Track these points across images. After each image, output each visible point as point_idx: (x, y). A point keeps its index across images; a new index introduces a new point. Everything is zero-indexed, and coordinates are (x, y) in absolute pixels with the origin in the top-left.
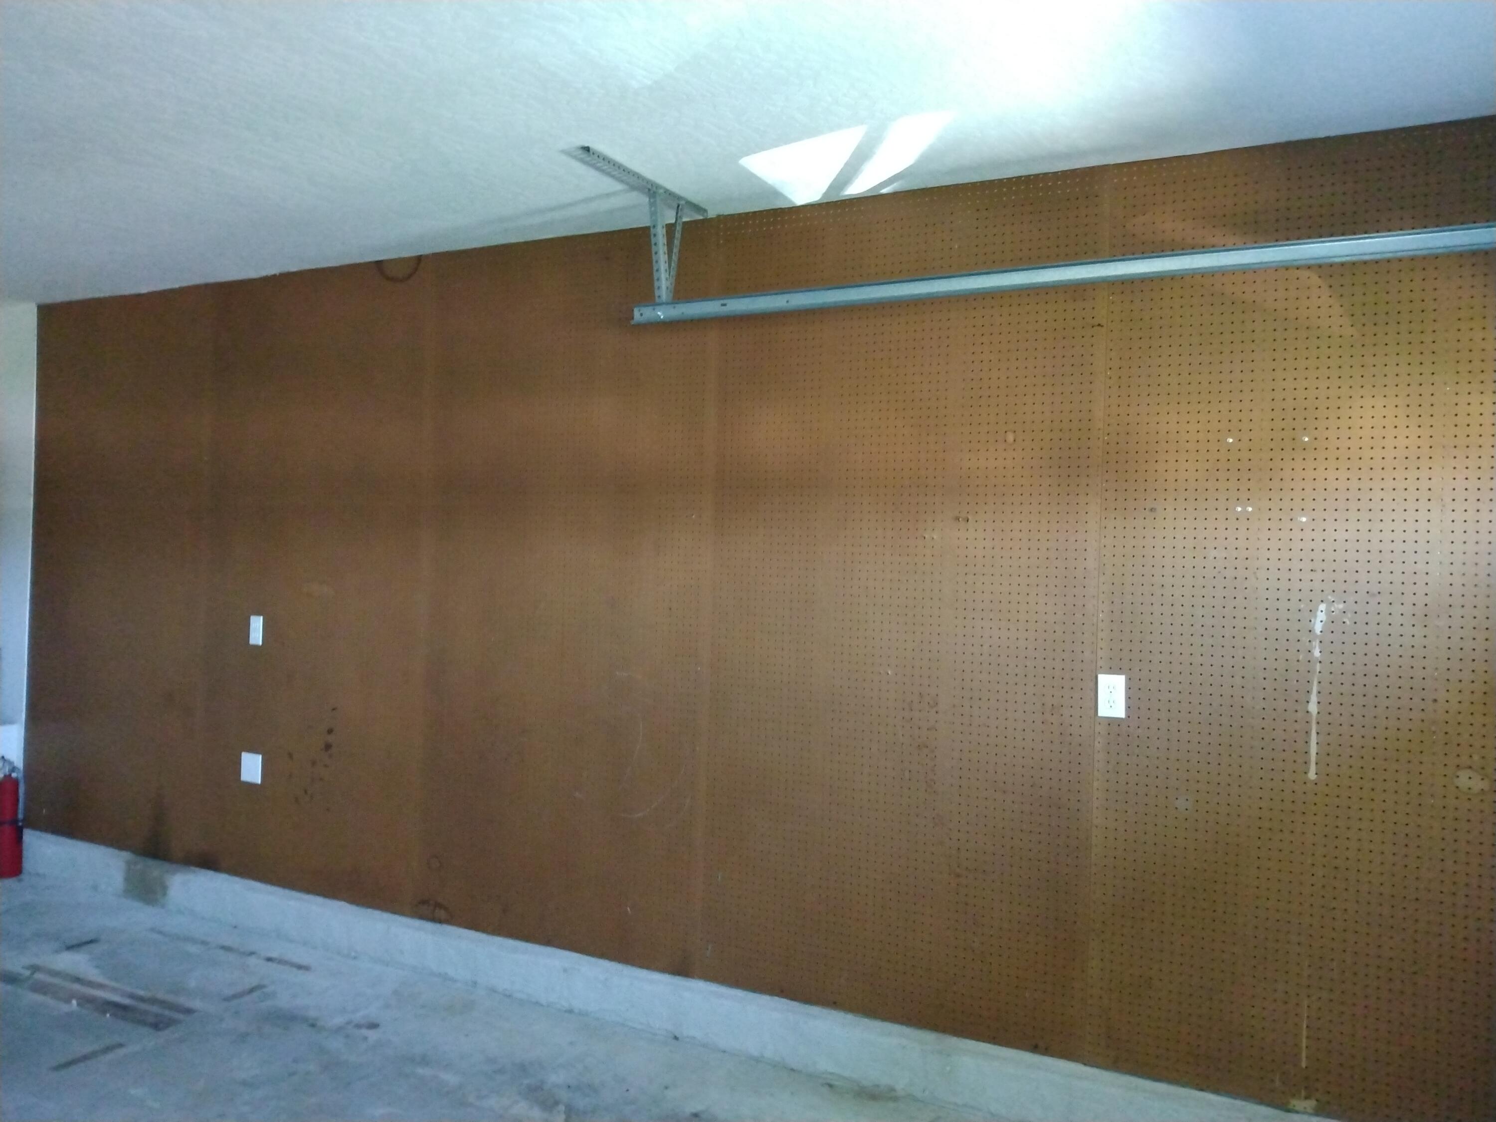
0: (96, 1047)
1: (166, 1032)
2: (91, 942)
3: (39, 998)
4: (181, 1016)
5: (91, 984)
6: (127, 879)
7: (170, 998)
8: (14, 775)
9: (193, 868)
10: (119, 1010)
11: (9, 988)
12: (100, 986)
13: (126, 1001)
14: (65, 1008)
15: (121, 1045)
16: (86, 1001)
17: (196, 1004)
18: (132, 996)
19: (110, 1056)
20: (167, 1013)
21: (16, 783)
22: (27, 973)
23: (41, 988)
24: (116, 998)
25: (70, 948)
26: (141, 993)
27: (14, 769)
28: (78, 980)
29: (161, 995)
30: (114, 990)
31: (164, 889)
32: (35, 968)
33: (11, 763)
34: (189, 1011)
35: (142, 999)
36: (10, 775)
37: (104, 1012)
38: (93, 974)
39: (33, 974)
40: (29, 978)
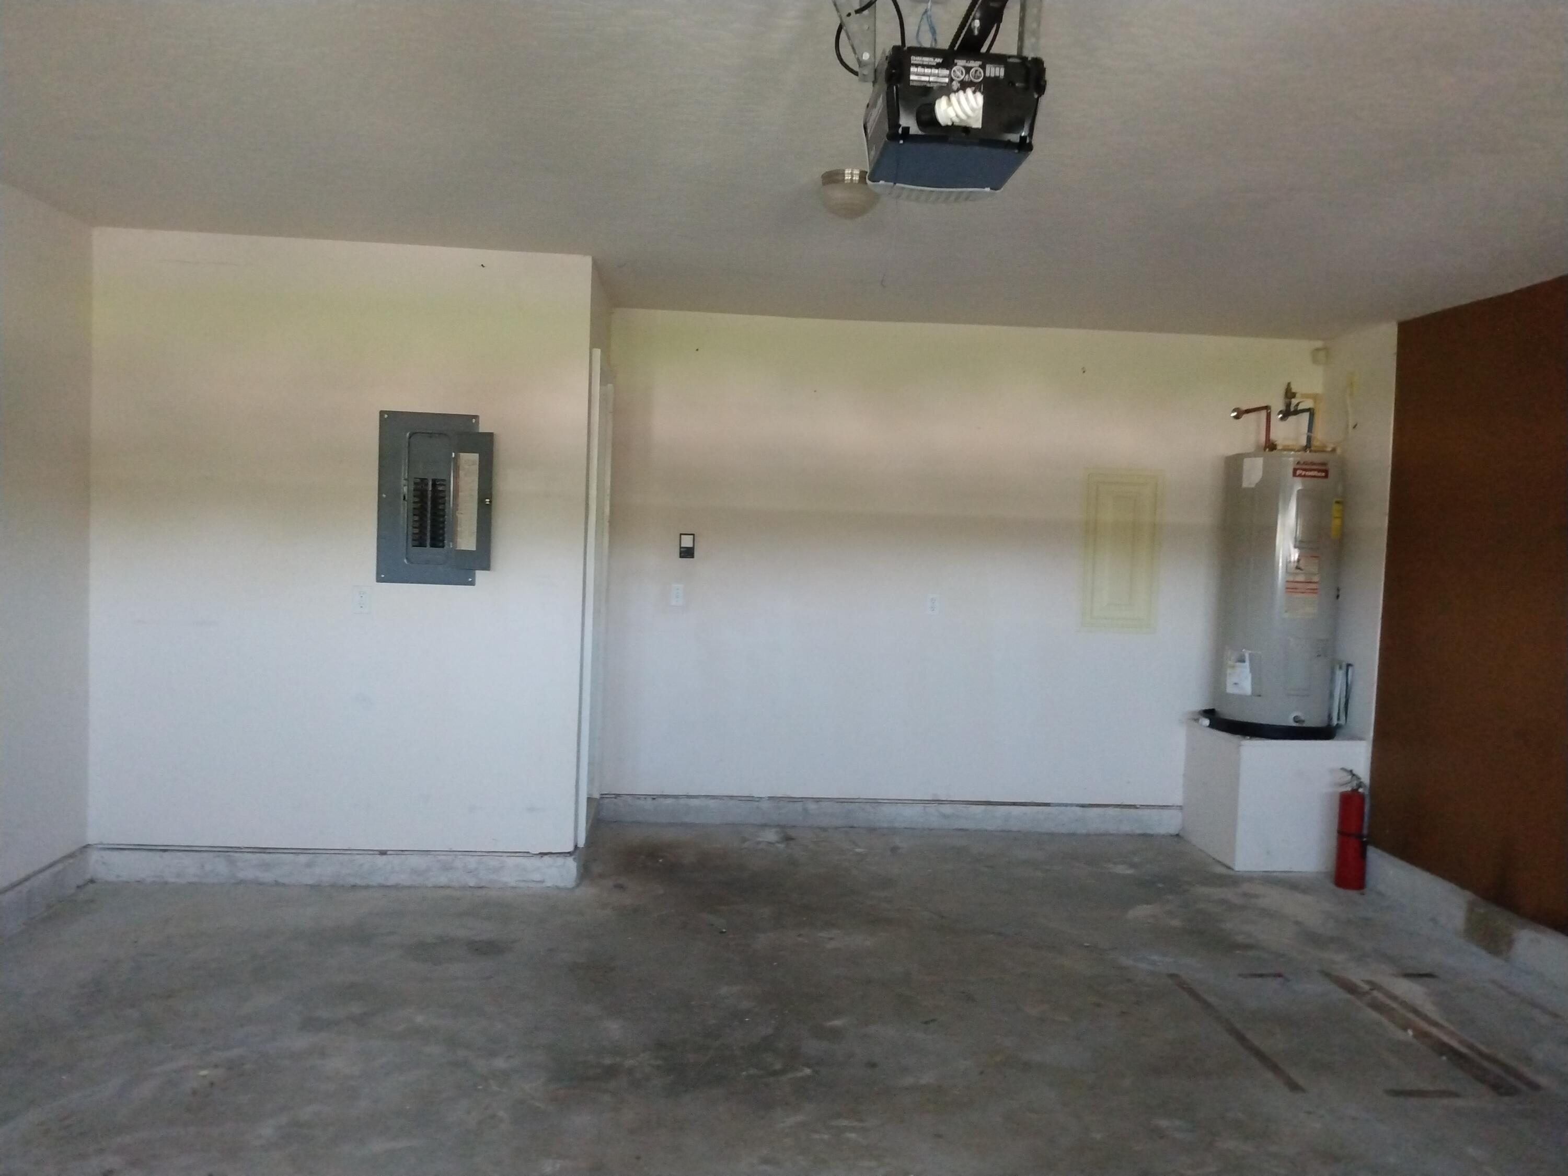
0: (1430, 1088)
1: (1506, 1099)
2: (1430, 975)
3: (1374, 1015)
4: (1524, 1088)
5: (1426, 1018)
6: (1469, 920)
7: (1513, 1063)
8: (1361, 790)
9: (1542, 927)
10: (1456, 1057)
11: (1349, 996)
12: (1435, 1024)
13: (1463, 1050)
14: (1400, 1035)
15: (1456, 1095)
16: (1422, 1035)
17: (1543, 1080)
18: (1471, 1047)
19: (1445, 1101)
20: (1512, 1080)
21: (1362, 797)
22: (1366, 987)
23: (1377, 1006)
24: (1454, 1044)
25: (1408, 976)
26: (1482, 1048)
27: (1360, 785)
28: (1416, 1012)
29: (1501, 1056)
30: (1452, 1034)
31: (1510, 943)
32: (1374, 986)
33: (1359, 778)
34: (1535, 1087)
35: (1481, 1054)
36: (1357, 790)
37: (1441, 1054)
38: (1429, 1008)
39: (1372, 990)
40: (1367, 993)
